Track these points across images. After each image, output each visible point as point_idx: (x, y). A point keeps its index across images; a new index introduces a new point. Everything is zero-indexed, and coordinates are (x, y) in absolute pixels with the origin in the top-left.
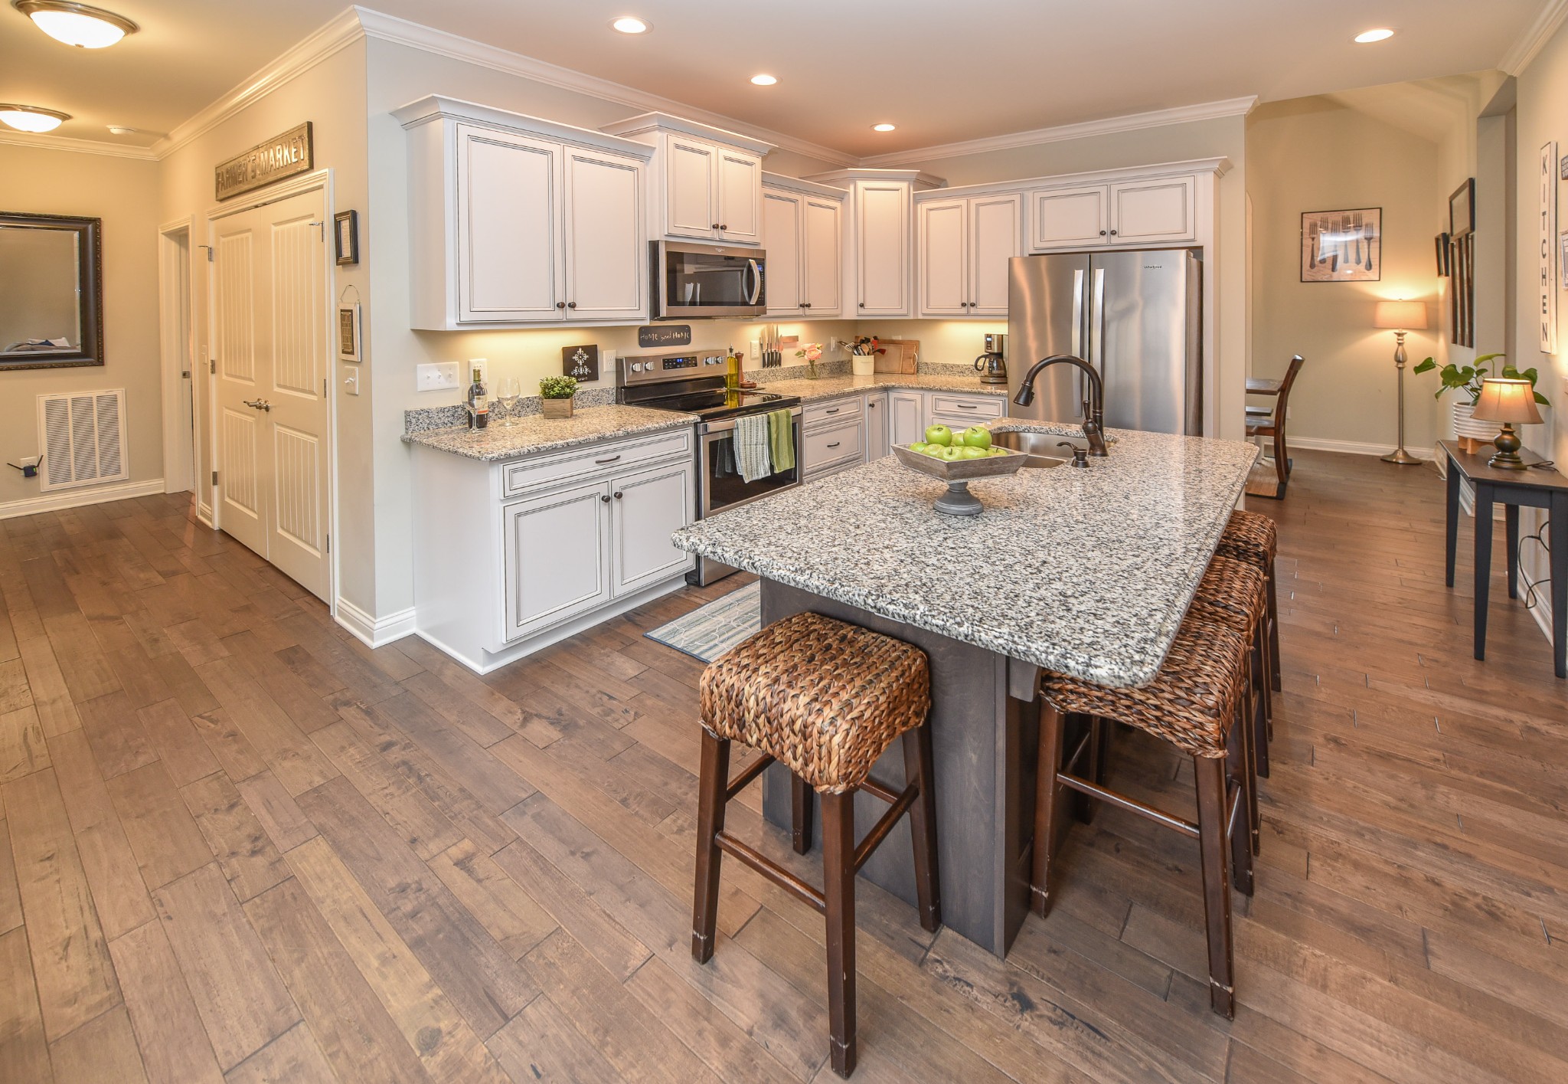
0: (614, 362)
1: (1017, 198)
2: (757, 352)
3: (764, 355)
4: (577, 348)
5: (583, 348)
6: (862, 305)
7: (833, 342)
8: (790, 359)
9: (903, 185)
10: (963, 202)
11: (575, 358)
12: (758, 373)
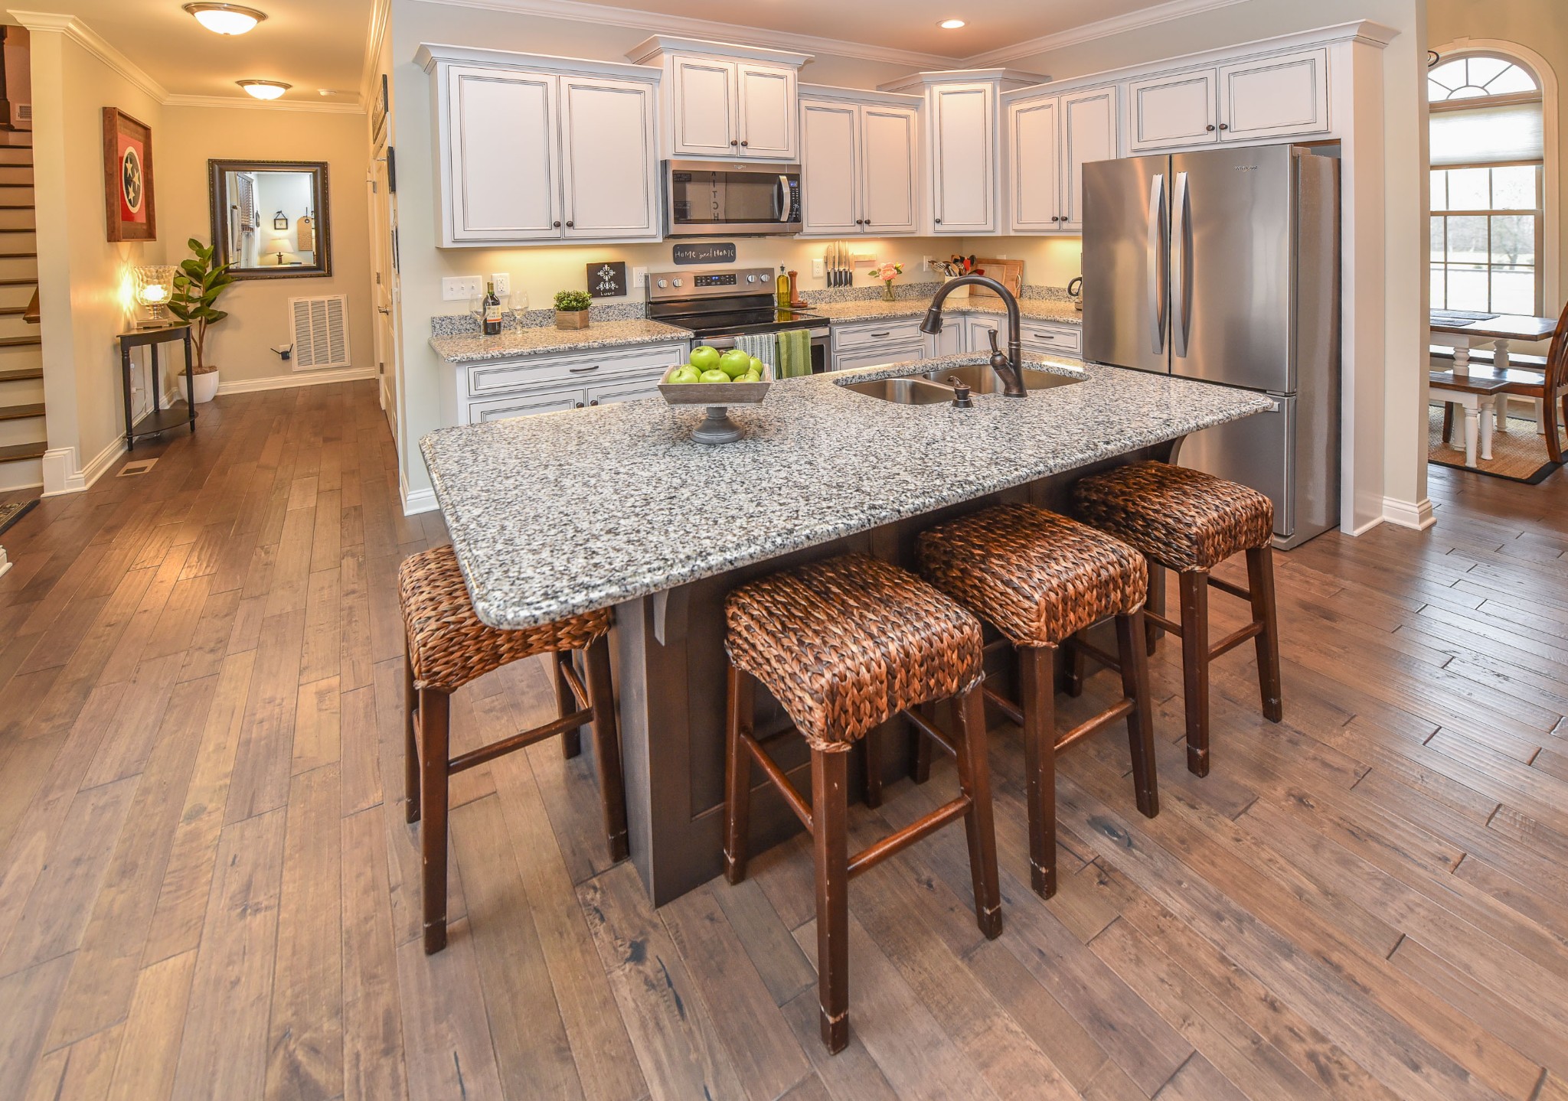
0: (643, 278)
1: (1111, 91)
2: (820, 271)
3: (829, 273)
4: (603, 264)
5: (609, 264)
6: (938, 221)
7: (925, 260)
8: (862, 279)
9: (987, 87)
10: (1054, 101)
11: (601, 273)
12: (820, 292)
